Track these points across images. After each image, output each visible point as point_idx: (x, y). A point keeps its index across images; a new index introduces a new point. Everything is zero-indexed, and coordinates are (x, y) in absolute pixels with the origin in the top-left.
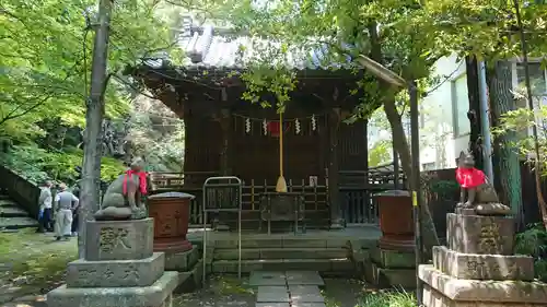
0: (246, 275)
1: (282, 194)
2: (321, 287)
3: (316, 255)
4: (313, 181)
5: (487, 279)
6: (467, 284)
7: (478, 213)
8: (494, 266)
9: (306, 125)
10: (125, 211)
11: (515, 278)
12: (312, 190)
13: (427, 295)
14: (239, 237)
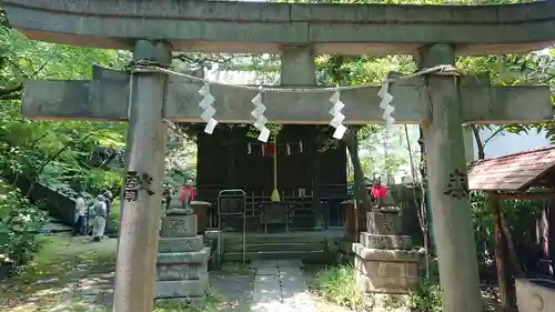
0: (249, 262)
1: (276, 203)
2: (301, 268)
3: (300, 248)
4: (302, 192)
5: (384, 248)
6: (372, 250)
7: (382, 212)
8: (390, 241)
9: (295, 148)
10: (182, 210)
11: (401, 248)
12: (300, 199)
13: (356, 259)
14: (244, 236)
